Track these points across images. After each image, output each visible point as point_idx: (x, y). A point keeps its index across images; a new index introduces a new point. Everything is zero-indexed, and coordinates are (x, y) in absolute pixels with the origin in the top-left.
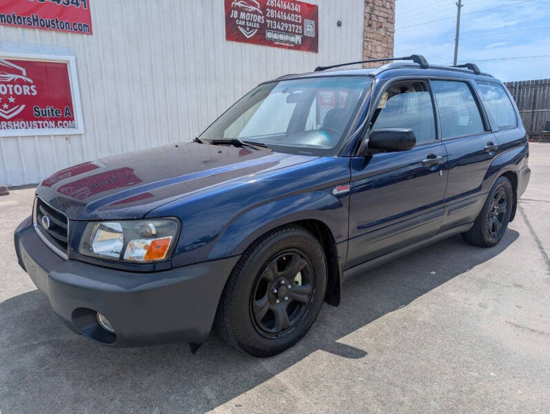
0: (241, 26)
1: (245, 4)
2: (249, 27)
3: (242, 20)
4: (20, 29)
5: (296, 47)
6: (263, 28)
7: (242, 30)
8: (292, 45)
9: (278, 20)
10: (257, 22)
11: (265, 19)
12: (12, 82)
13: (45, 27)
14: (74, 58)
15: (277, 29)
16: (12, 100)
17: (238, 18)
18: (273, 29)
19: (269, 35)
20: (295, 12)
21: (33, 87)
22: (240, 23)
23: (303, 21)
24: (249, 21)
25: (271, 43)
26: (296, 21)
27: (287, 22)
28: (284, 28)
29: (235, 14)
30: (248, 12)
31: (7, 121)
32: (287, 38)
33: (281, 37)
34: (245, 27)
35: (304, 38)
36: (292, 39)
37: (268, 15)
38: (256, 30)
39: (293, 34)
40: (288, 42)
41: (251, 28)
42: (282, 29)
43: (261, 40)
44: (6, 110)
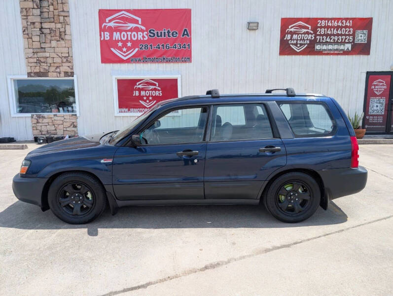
0: (292, 44)
1: (298, 29)
2: (300, 44)
3: (294, 40)
4: (157, 64)
5: (346, 53)
6: (313, 43)
7: (293, 47)
8: (342, 52)
9: (327, 35)
10: (307, 40)
11: (315, 37)
12: (152, 90)
13: (168, 61)
14: (180, 76)
15: (327, 42)
16: (151, 98)
17: (291, 39)
18: (322, 42)
19: (318, 47)
20: (346, 27)
21: (161, 91)
22: (292, 42)
23: (354, 32)
24: (300, 40)
25: (320, 53)
26: (347, 33)
27: (338, 35)
28: (334, 40)
29: (288, 37)
30: (300, 34)
31: (147, 108)
32: (336, 47)
33: (330, 47)
34: (296, 45)
35: (355, 46)
36: (342, 47)
37: (318, 33)
38: (306, 45)
39: (343, 43)
40: (337, 50)
41: (301, 45)
42: (332, 41)
43: (310, 52)
44: (148, 103)
